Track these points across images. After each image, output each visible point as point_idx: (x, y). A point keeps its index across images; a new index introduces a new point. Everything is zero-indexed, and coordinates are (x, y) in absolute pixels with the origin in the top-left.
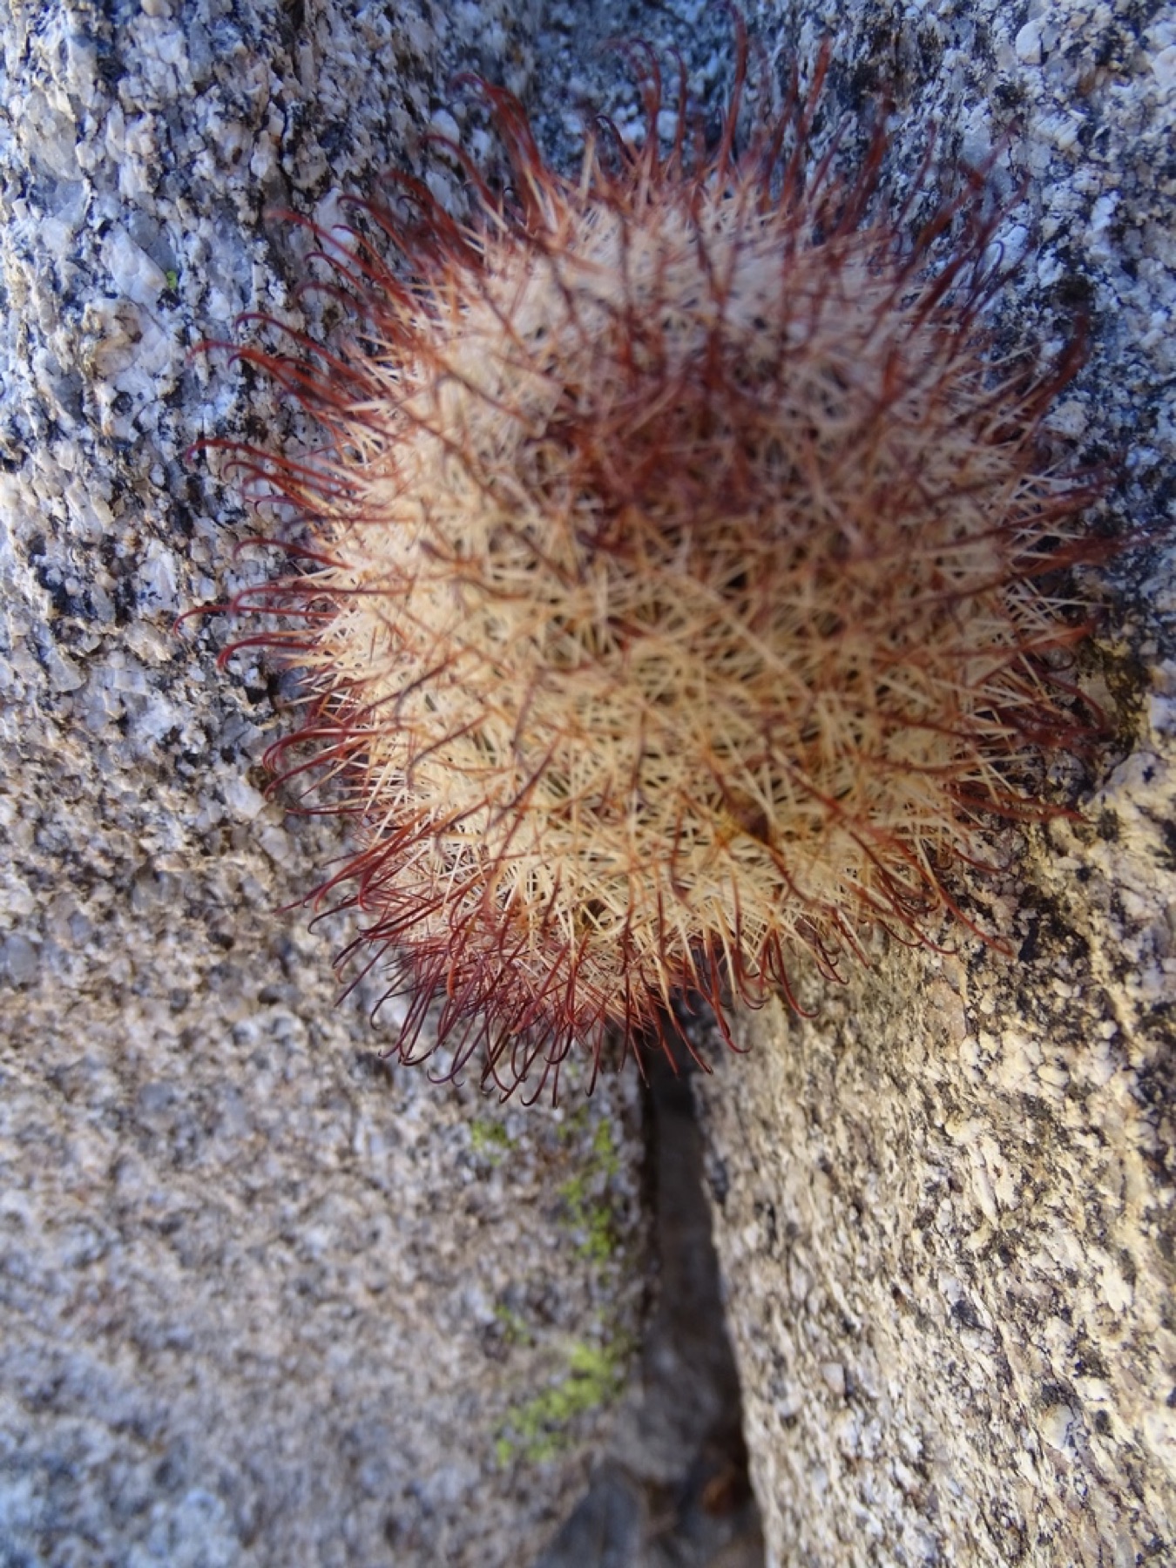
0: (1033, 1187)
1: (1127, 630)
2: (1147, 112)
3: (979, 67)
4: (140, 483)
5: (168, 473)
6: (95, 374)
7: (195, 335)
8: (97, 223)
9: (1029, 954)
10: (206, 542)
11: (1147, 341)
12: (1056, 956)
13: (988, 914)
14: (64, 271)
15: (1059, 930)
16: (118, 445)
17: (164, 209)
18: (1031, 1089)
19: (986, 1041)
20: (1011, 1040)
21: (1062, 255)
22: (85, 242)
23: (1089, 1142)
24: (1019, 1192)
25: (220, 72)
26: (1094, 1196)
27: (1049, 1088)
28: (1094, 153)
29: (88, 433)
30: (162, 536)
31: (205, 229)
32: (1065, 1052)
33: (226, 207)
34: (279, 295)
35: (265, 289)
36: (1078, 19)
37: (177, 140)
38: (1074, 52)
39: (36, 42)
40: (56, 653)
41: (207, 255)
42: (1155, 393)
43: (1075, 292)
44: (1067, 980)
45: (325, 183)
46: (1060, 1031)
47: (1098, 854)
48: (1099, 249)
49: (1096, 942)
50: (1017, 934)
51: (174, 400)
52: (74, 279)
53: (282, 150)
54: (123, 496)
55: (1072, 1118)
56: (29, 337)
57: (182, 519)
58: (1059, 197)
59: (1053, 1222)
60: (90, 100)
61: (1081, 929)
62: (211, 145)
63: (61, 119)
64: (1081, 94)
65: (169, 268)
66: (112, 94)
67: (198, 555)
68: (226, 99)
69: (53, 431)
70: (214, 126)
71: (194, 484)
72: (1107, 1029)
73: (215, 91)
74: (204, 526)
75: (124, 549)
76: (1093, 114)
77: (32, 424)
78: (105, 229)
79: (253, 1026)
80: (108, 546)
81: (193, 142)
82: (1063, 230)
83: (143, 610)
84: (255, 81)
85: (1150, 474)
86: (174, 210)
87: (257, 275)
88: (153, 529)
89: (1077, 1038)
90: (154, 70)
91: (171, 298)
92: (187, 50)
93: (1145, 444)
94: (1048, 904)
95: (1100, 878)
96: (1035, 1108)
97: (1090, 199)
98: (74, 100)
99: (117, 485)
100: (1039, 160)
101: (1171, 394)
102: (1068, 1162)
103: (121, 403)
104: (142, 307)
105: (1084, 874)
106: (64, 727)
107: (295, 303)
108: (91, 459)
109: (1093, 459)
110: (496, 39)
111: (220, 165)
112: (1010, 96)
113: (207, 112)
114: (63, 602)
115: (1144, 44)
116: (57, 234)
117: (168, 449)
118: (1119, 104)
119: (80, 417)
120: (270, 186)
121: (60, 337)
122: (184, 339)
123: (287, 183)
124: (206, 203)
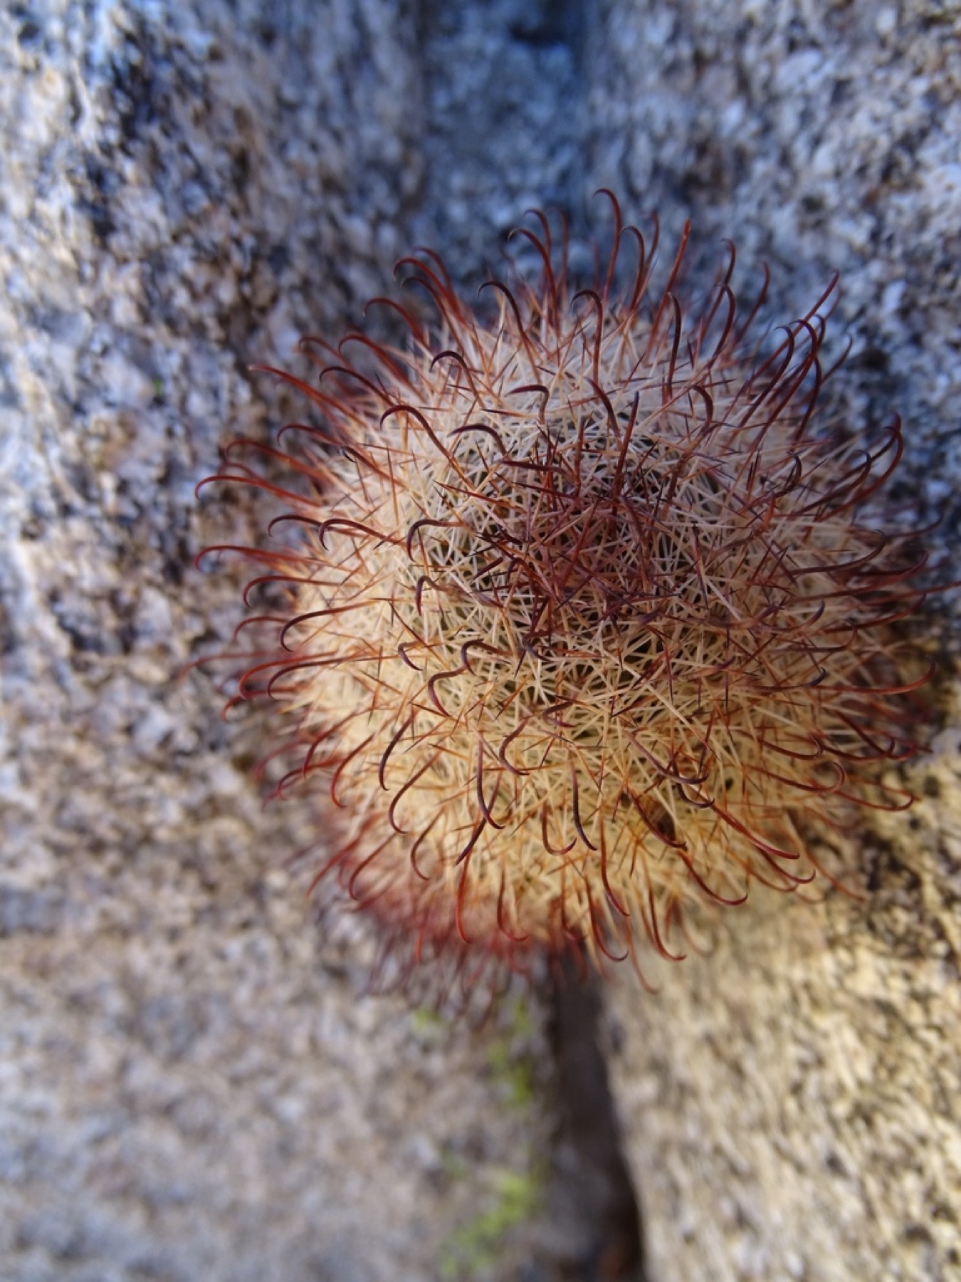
0: (887, 1067)
1: (936, 631)
2: (923, 220)
3: (784, 178)
4: (140, 548)
5: (161, 537)
6: (102, 467)
7: (179, 430)
8: (97, 347)
9: (874, 885)
10: (194, 590)
11: (935, 398)
12: (895, 888)
13: (837, 851)
14: (72, 386)
15: (896, 866)
16: (121, 520)
17: (150, 333)
18: (881, 993)
19: (843, 955)
20: (864, 956)
21: (863, 331)
22: (88, 362)
23: (931, 1037)
24: (875, 1070)
25: (191, 225)
26: (937, 1079)
27: (896, 992)
28: (883, 250)
29: (95, 511)
30: (159, 587)
31: (183, 346)
32: (908, 966)
33: (199, 329)
34: (244, 393)
35: (233, 390)
36: (864, 145)
37: (159, 280)
38: (862, 171)
39: (42, 206)
40: (74, 681)
41: (186, 367)
42: (942, 439)
43: (875, 360)
44: (907, 908)
45: (274, 299)
46: (903, 949)
47: (923, 808)
48: (890, 325)
49: (927, 878)
50: (862, 870)
51: (165, 481)
52: (81, 394)
53: (242, 278)
54: (125, 557)
55: (915, 1016)
56: (44, 437)
57: (173, 572)
58: (856, 285)
59: (905, 1097)
60: (88, 252)
61: (913, 865)
62: (186, 282)
63: (64, 268)
64: (869, 204)
65: (155, 376)
66: (104, 247)
67: (188, 600)
68: (197, 245)
69: (66, 511)
70: (188, 267)
71: (182, 545)
72: (940, 948)
73: (187, 240)
74: (191, 576)
75: (126, 597)
76: (880, 219)
77: (50, 506)
78: (105, 351)
79: (235, 946)
80: (113, 597)
81: (171, 281)
82: (862, 312)
83: (143, 644)
84: (219, 229)
85: (943, 503)
86: (158, 334)
87: (225, 379)
88: (150, 583)
89: (917, 954)
90: (139, 228)
91: (158, 402)
92: (165, 210)
93: (938, 478)
94: (885, 846)
95: (927, 827)
96: (886, 1008)
97: (881, 287)
98: (76, 254)
99: (121, 550)
100: (838, 255)
101: (955, 440)
102: (914, 1050)
103: (123, 487)
104: (136, 412)
105: (915, 824)
106: (81, 736)
107: (257, 396)
108: (98, 531)
109: (898, 493)
110: (392, 150)
111: (195, 296)
112: (812, 204)
113: (183, 259)
114: (79, 642)
115: (917, 165)
116: (64, 356)
117: (160, 520)
118: (900, 212)
119: (89, 499)
120: (234, 309)
121: (70, 438)
122: (170, 433)
123: (245, 303)
124: (184, 327)
